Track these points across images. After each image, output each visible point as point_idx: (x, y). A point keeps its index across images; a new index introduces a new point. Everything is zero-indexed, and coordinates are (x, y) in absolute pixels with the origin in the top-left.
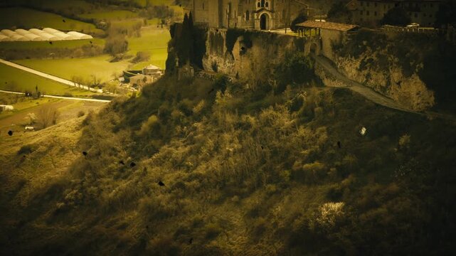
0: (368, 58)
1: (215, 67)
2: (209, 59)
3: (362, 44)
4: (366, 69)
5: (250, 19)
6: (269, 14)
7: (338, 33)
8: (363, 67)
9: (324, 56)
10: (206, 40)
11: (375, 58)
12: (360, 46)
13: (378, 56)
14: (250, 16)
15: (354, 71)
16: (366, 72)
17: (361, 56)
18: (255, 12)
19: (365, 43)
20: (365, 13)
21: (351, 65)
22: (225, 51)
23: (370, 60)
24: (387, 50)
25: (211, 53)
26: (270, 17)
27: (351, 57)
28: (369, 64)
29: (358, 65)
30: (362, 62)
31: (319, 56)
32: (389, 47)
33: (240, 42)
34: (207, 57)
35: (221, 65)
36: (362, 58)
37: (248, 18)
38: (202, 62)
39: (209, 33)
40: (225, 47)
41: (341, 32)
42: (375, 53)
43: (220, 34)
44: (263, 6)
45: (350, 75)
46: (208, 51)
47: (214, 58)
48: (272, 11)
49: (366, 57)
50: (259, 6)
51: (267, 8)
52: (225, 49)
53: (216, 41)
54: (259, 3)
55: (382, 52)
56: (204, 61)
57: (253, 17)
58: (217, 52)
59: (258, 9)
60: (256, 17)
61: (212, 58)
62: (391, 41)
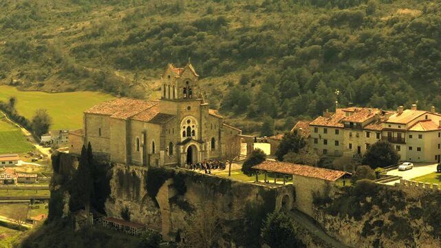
0: (375, 220)
1: (126, 214)
2: (117, 203)
3: (365, 201)
4: (374, 234)
5: (174, 152)
6: (198, 146)
7: (323, 183)
8: (367, 231)
9: (299, 211)
10: (110, 178)
11: (387, 221)
12: (362, 204)
13: (393, 218)
14: (174, 149)
15: (354, 236)
16: (372, 238)
17: (365, 216)
18: (179, 144)
19: (369, 199)
20: (321, 142)
21: (349, 228)
22: (142, 196)
23: (380, 223)
24: (407, 212)
25: (119, 194)
26: (199, 149)
27: (350, 217)
28: (376, 228)
29: (360, 227)
30: (367, 223)
31: (292, 210)
32: (410, 209)
33: (170, 186)
34: (113, 201)
35: (137, 212)
36: (365, 220)
37: (171, 152)
38: (104, 206)
39: (115, 170)
40: (142, 190)
41: (327, 182)
42: (388, 214)
43: (134, 173)
44: (189, 135)
45: (347, 240)
46: (114, 192)
47: (125, 203)
48: (200, 141)
49: (371, 218)
50: (184, 136)
51: (194, 138)
52: (143, 192)
53: (129, 181)
54: (184, 132)
55: (399, 214)
56: (108, 205)
57: (178, 151)
58: (129, 196)
59: (183, 139)
60: (182, 151)
61: (121, 202)
62: (413, 200)
